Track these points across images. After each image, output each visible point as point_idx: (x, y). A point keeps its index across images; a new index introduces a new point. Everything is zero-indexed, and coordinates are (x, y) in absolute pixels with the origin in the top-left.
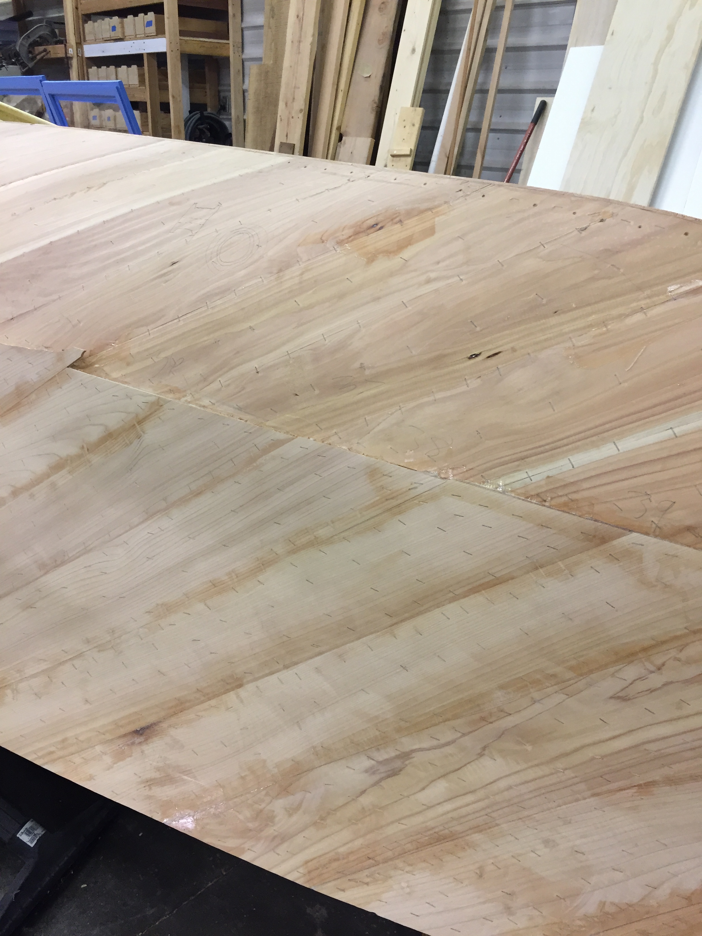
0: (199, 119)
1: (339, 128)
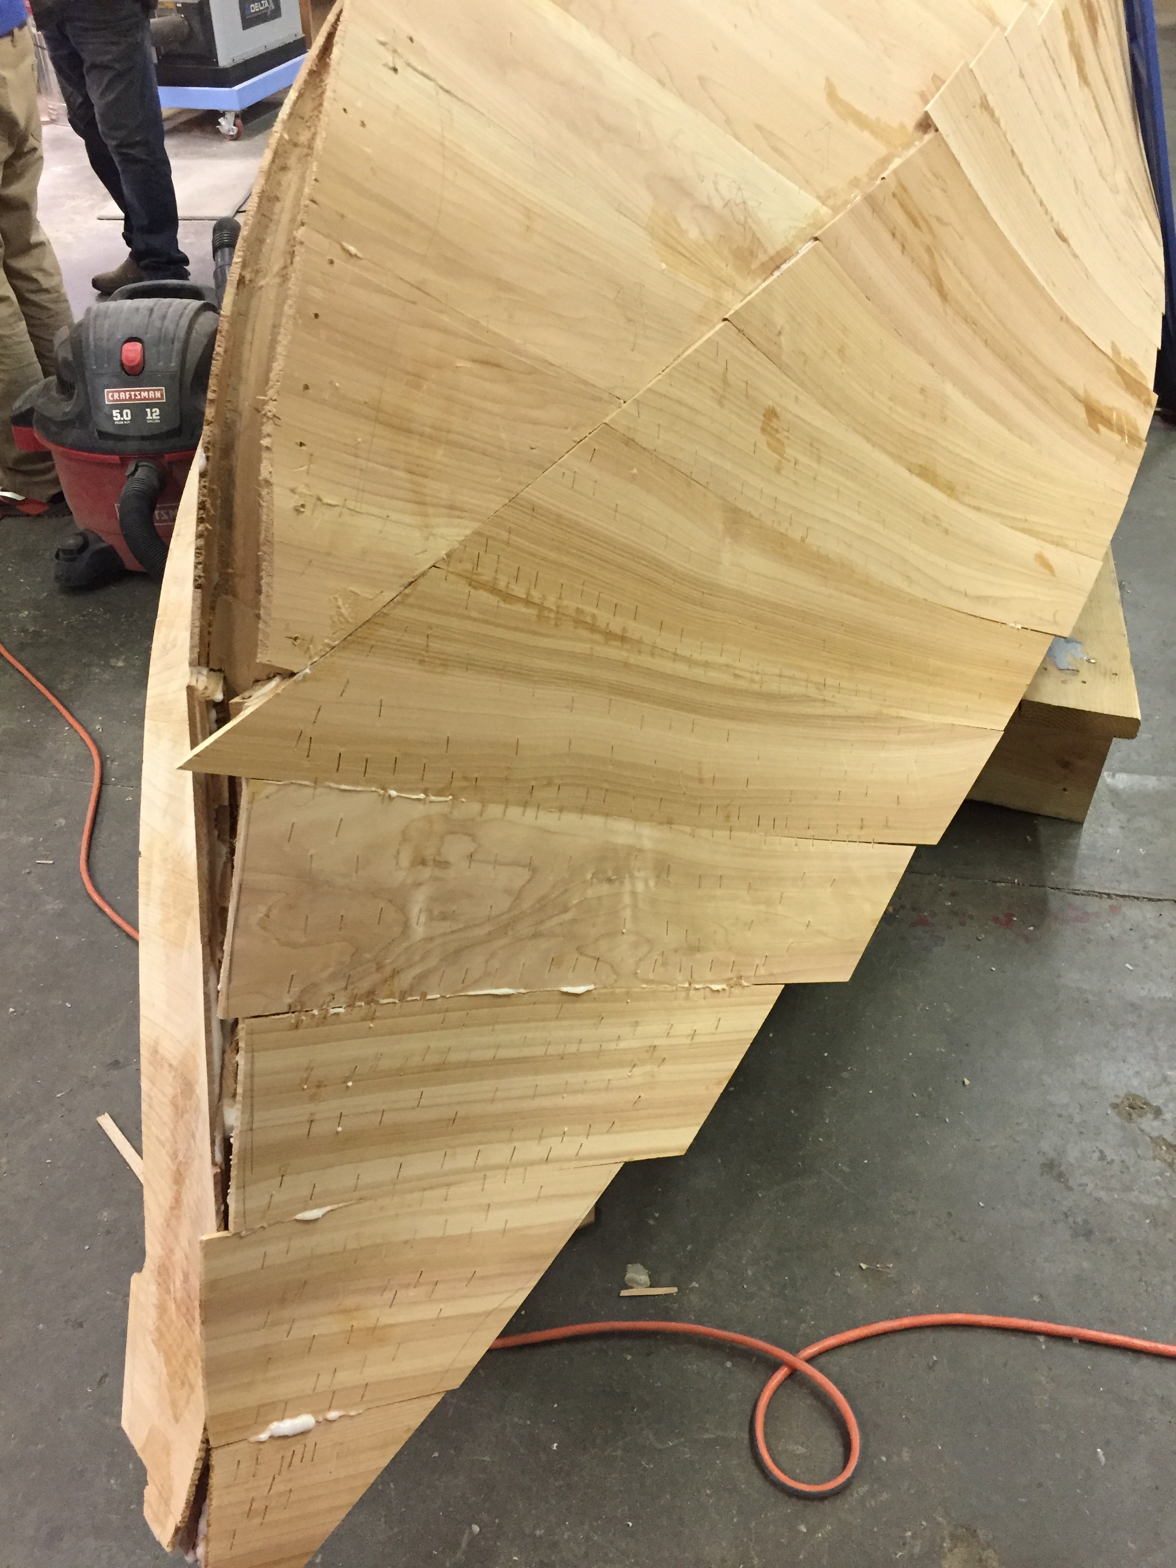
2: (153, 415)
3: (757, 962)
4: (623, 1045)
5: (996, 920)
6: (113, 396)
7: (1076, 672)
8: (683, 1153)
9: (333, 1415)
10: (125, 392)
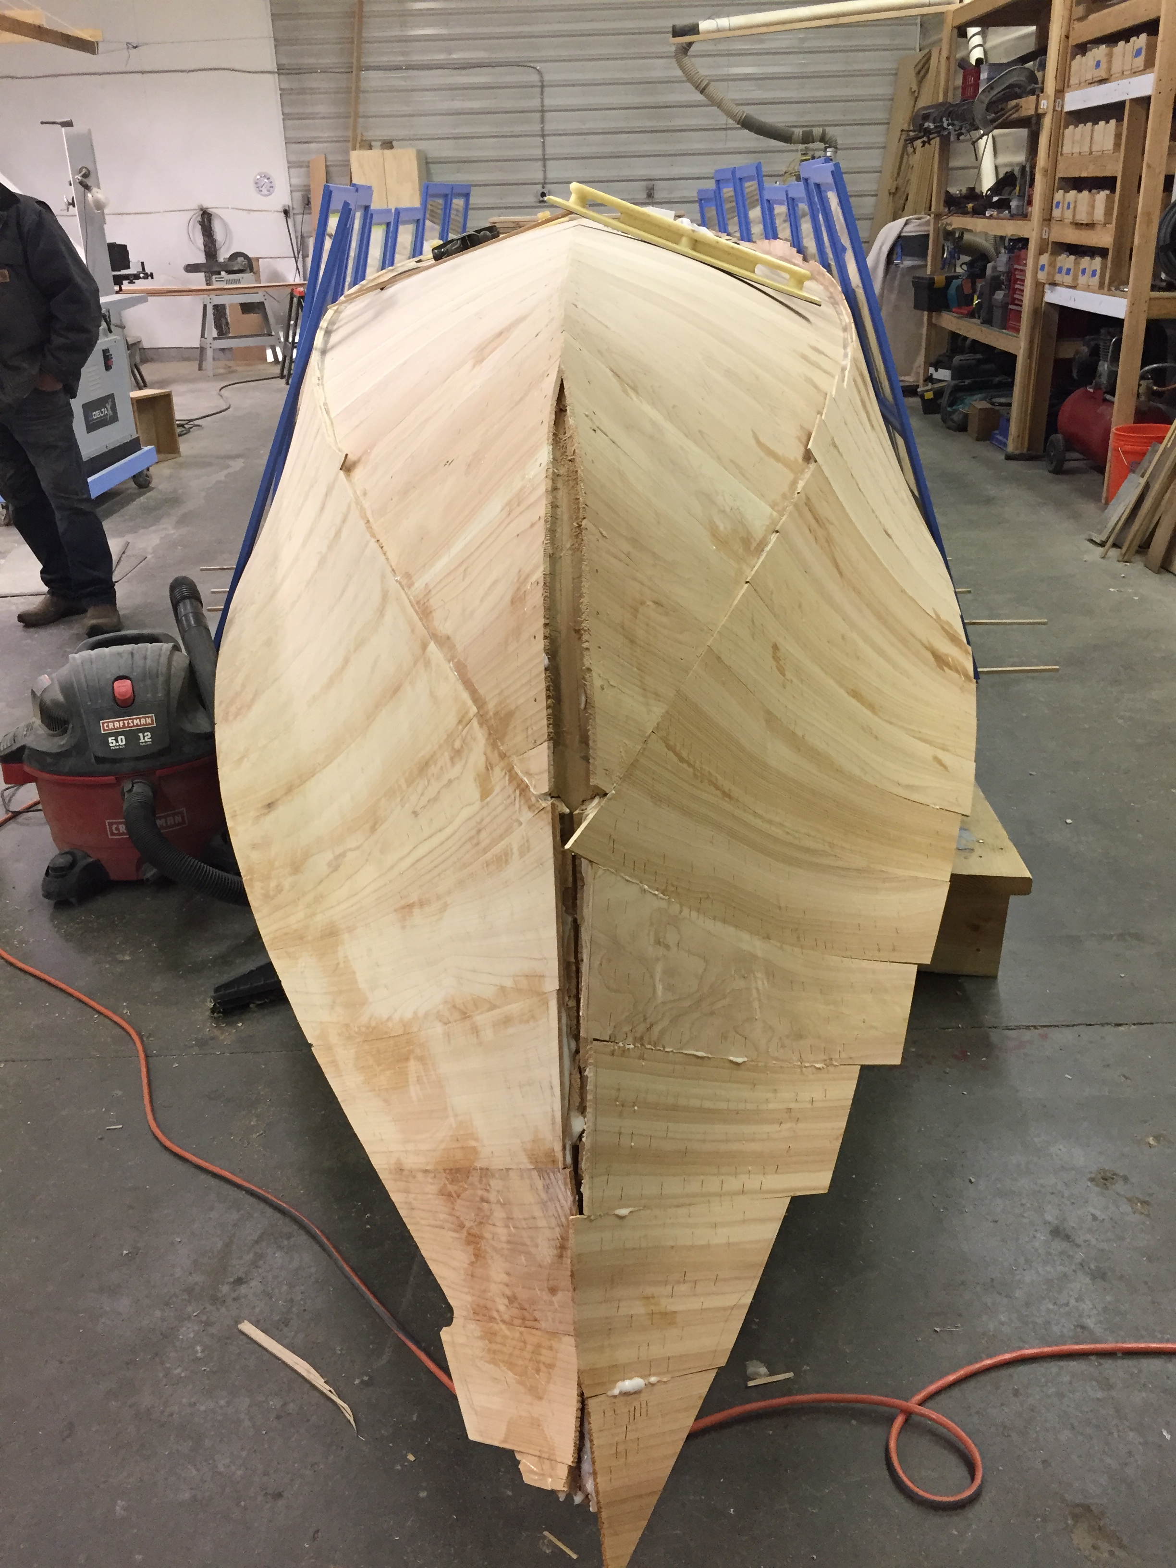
2: (146, 738)
3: (839, 1048)
4: (771, 1106)
5: (955, 1057)
6: (108, 726)
7: (972, 850)
8: (826, 1191)
9: (653, 1379)
10: (119, 721)
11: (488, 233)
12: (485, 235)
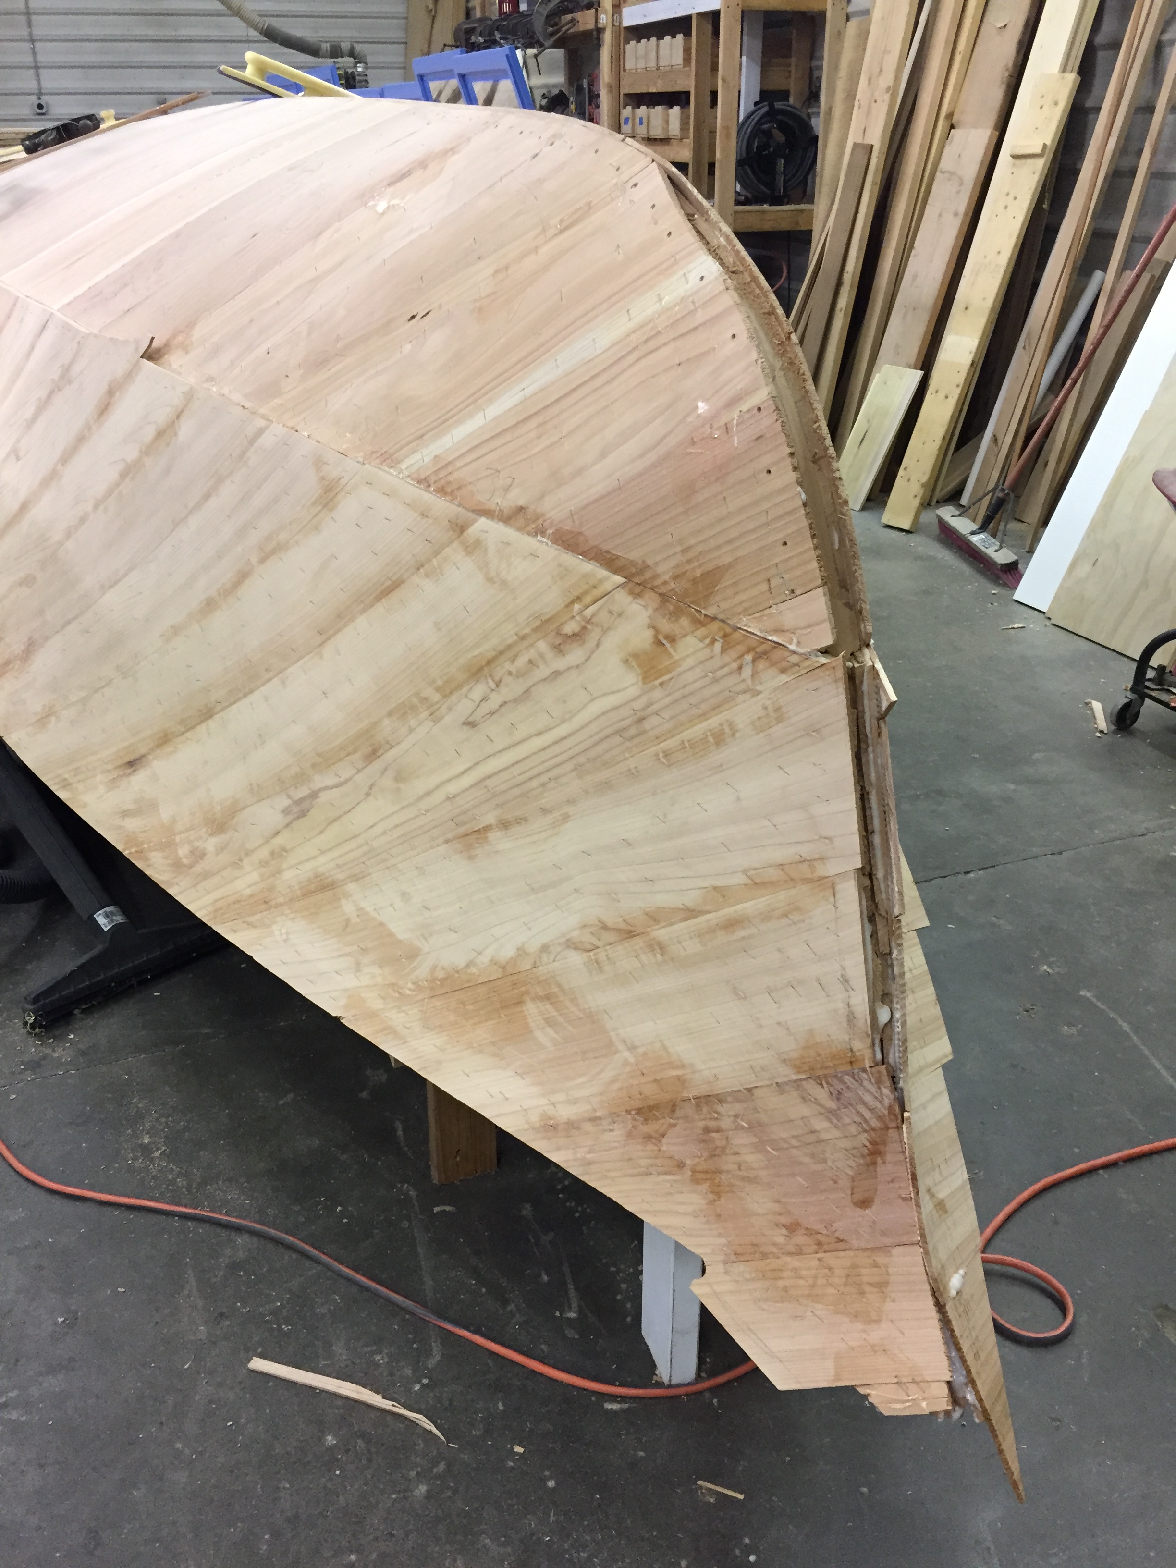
0: (766, 114)
1: (950, 116)
11: (89, 122)
12: (86, 125)
